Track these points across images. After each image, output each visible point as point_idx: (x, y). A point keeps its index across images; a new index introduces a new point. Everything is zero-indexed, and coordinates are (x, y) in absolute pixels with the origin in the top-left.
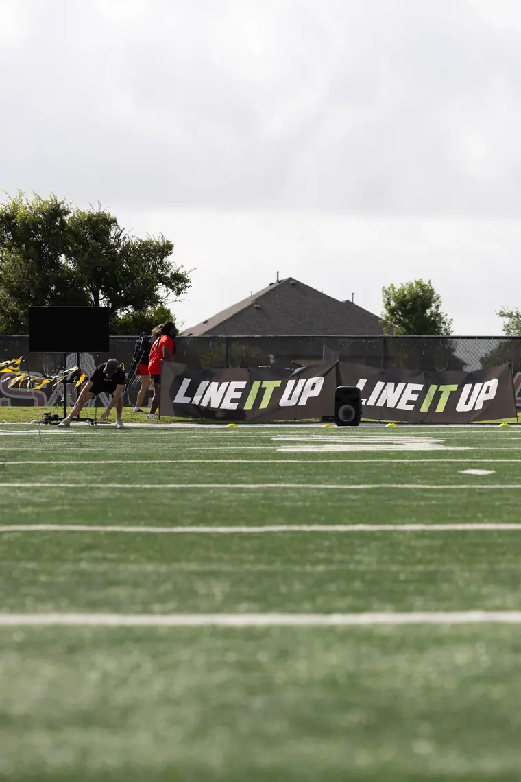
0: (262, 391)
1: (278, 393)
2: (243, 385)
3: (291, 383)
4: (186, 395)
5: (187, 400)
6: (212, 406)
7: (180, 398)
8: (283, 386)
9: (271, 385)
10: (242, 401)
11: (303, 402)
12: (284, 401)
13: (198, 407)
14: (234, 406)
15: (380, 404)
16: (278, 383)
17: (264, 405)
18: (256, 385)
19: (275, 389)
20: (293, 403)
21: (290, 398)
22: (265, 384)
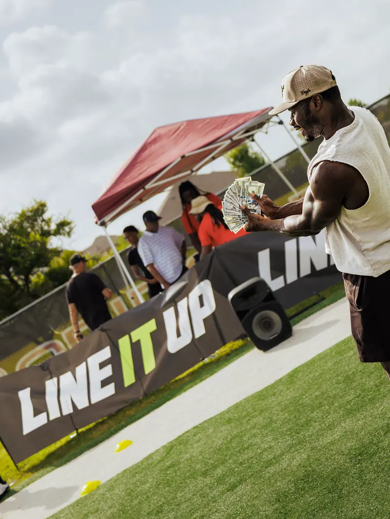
0: (136, 348)
1: (159, 338)
2: (106, 353)
3: (169, 314)
4: (37, 413)
5: (42, 420)
6: (80, 407)
7: (31, 422)
8: (161, 324)
9: (144, 333)
10: (117, 377)
11: (200, 331)
12: (174, 345)
13: (62, 419)
14: (110, 390)
15: (306, 270)
16: (151, 325)
17: (150, 365)
18: (124, 343)
19: (153, 335)
20: (186, 340)
21: (179, 335)
22: (136, 335)
